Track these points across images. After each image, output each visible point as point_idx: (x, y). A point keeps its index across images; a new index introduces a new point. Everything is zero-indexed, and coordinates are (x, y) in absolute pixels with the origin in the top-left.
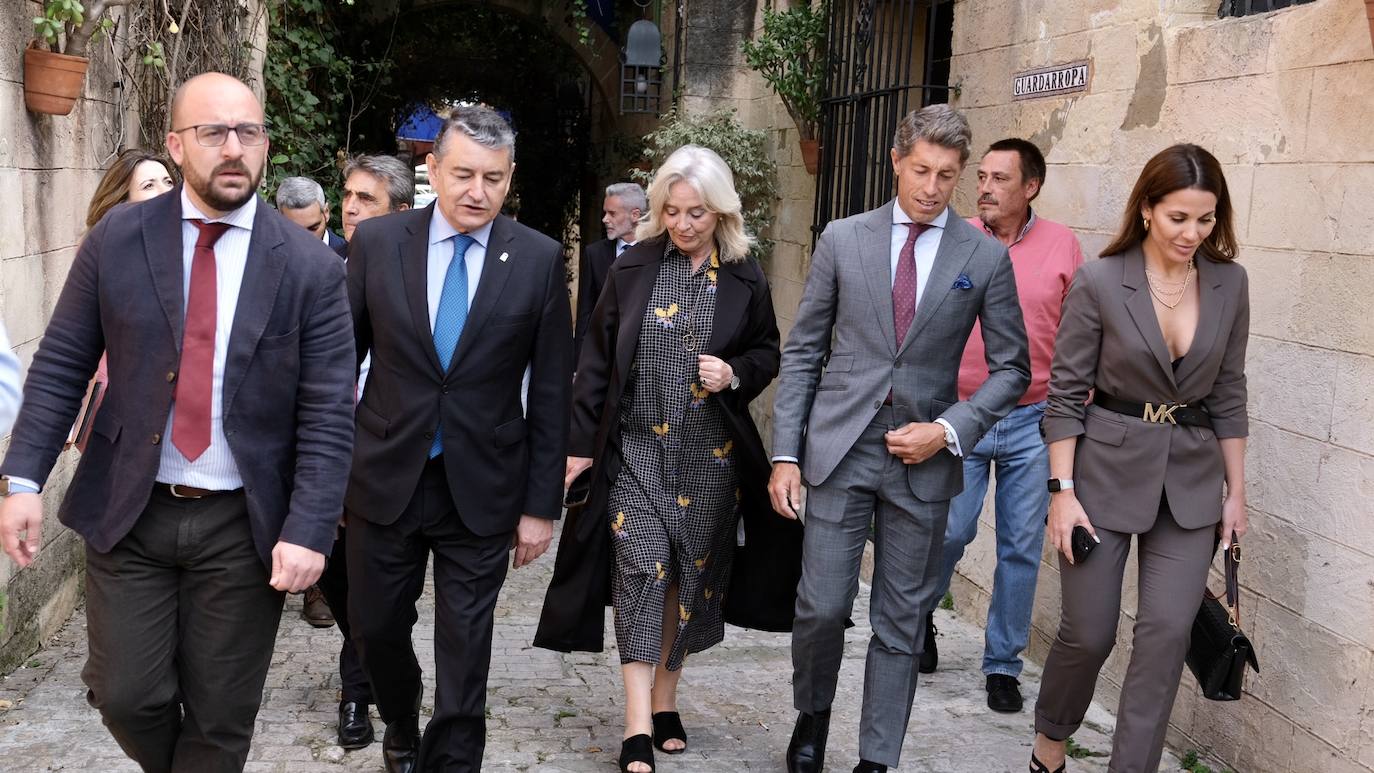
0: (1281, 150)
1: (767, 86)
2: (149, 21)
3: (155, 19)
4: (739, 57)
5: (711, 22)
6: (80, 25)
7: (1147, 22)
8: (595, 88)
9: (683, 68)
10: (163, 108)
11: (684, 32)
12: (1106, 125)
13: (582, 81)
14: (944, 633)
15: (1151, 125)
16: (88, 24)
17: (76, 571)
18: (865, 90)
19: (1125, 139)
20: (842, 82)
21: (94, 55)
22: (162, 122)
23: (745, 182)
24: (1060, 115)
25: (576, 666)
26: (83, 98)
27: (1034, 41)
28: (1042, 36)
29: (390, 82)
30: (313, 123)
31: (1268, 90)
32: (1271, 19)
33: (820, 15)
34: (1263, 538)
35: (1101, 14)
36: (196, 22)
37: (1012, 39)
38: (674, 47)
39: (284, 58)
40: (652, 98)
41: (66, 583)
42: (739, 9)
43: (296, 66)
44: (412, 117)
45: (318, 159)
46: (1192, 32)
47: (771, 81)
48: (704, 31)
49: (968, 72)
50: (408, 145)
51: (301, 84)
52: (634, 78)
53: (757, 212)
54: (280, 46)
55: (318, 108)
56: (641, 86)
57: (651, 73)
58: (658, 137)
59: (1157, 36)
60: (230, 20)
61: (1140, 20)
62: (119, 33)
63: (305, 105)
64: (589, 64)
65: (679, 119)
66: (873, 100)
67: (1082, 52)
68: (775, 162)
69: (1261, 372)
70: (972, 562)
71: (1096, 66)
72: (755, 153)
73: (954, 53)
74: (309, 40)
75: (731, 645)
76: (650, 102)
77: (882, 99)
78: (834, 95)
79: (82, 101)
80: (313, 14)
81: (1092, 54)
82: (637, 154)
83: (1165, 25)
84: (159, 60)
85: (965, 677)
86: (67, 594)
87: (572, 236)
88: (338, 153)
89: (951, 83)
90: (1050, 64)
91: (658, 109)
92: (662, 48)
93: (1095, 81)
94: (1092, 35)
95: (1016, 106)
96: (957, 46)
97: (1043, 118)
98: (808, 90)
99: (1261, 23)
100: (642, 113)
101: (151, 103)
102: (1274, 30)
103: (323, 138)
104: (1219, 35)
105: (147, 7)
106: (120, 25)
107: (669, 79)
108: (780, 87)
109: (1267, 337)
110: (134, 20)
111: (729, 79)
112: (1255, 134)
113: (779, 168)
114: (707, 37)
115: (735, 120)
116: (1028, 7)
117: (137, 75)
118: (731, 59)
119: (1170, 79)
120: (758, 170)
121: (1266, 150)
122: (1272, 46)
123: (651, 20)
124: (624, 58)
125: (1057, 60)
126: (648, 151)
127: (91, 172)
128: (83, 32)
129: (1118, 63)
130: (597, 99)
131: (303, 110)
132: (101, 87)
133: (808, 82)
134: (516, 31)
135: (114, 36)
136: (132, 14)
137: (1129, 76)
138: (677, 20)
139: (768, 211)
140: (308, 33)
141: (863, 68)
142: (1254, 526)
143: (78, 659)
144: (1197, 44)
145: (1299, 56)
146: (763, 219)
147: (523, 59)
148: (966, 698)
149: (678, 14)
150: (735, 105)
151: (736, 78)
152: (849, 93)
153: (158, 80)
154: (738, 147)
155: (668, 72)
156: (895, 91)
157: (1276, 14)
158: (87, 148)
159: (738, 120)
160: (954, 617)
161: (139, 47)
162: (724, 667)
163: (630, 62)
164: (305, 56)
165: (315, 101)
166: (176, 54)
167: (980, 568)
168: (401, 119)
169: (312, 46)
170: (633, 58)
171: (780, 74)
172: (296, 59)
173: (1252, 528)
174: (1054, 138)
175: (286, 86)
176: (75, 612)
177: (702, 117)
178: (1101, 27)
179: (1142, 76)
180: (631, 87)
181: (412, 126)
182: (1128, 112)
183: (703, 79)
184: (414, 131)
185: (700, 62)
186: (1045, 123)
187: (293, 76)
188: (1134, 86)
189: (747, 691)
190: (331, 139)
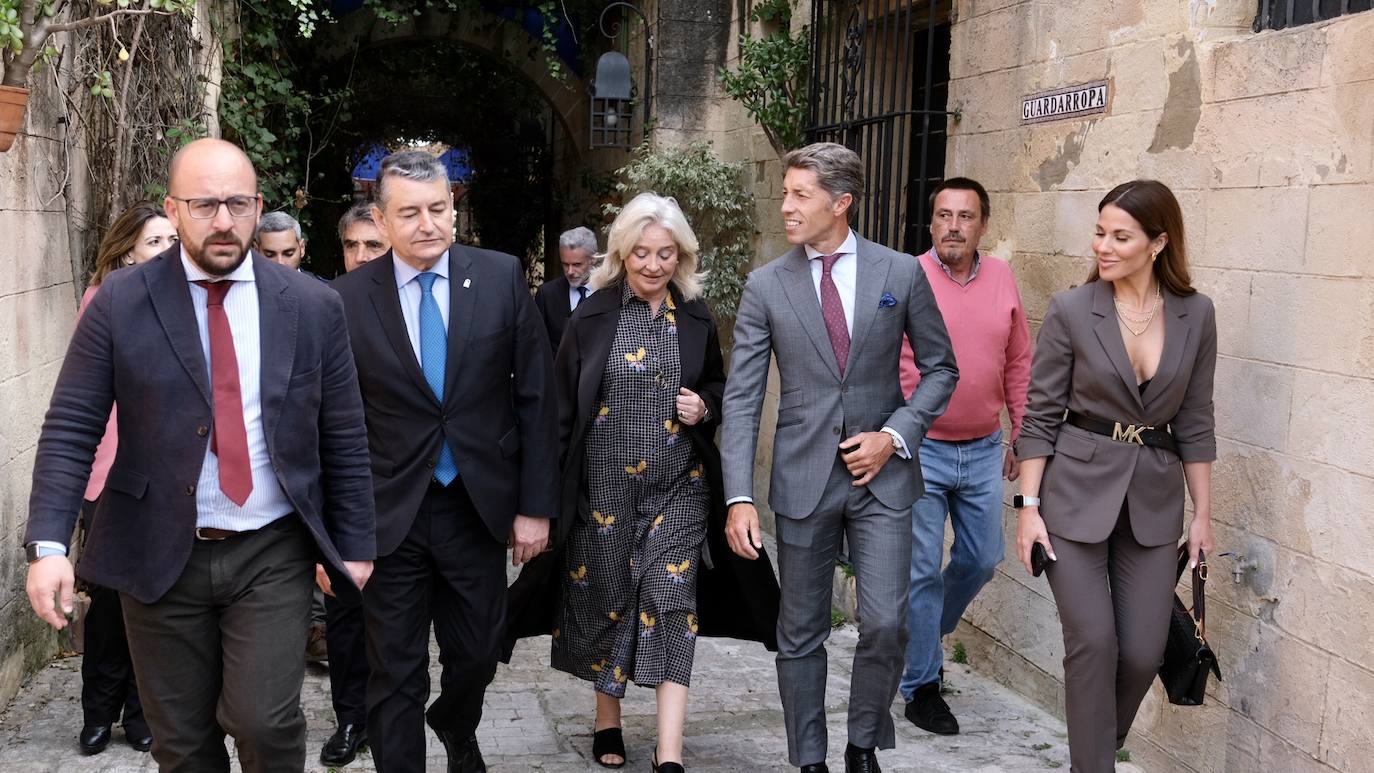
0: (1341, 169)
1: (749, 116)
2: (96, 51)
3: (102, 50)
4: (712, 88)
5: (682, 52)
6: (19, 52)
7: (1176, 37)
8: (558, 123)
9: (654, 100)
10: (112, 145)
11: (655, 64)
12: (1130, 148)
13: (544, 116)
14: (961, 689)
15: (1183, 147)
16: (28, 52)
17: (22, 645)
18: (855, 117)
19: (1153, 161)
20: (830, 110)
21: (37, 88)
22: (112, 160)
23: (723, 217)
24: (1075, 139)
25: (571, 739)
26: (25, 134)
27: (1043, 62)
28: (1053, 55)
29: (350, 118)
30: (270, 161)
31: (1324, 105)
32: (1324, 30)
33: (801, 42)
34: (1334, 593)
35: (1121, 30)
36: (148, 54)
37: (1020, 60)
38: (644, 79)
39: (239, 95)
40: (622, 131)
41: (10, 660)
42: (711, 39)
43: (251, 102)
44: (367, 157)
45: (277, 199)
46: (1230, 46)
47: (753, 110)
48: (676, 62)
49: (968, 96)
50: (363, 186)
51: (257, 122)
52: (603, 111)
53: (736, 248)
54: (234, 81)
55: (274, 145)
56: (611, 119)
57: (621, 105)
58: (630, 171)
59: (1188, 52)
60: (183, 53)
61: (1168, 36)
62: (64, 64)
63: (261, 143)
64: (552, 99)
65: (651, 153)
66: (865, 128)
67: (1100, 72)
68: (752, 195)
69: (1324, 411)
70: (988, 613)
71: (1117, 86)
72: (732, 186)
73: (952, 77)
74: (266, 75)
75: (735, 709)
76: (620, 136)
77: (875, 127)
78: (821, 123)
79: (24, 138)
80: (268, 48)
81: (1112, 73)
82: (606, 190)
83: (1197, 39)
84: (107, 90)
85: (992, 741)
86: (11, 671)
87: (535, 274)
88: (297, 192)
89: (949, 108)
90: (1063, 85)
91: (629, 142)
92: (632, 79)
93: (1117, 103)
94: (1111, 53)
95: (1026, 130)
96: (956, 70)
97: (1056, 142)
98: (790, 119)
99: (1313, 34)
100: (612, 147)
101: (100, 139)
102: (1328, 41)
103: (281, 177)
104: (1262, 48)
105: (93, 37)
106: (65, 55)
107: (640, 111)
108: (762, 117)
109: (1332, 372)
110: (80, 51)
111: (703, 111)
112: (1308, 153)
113: (757, 201)
114: (679, 68)
115: (711, 152)
116: (1036, 26)
117: (84, 110)
118: (704, 90)
119: (1205, 96)
120: (736, 203)
121: (1323, 170)
122: (1327, 58)
123: (619, 51)
124: (593, 90)
125: (1071, 81)
126: (620, 186)
127: (34, 215)
128: (23, 60)
129: (1142, 82)
130: (559, 135)
131: (259, 148)
132: (45, 123)
133: (791, 111)
134: (476, 68)
135: (58, 67)
136: (77, 45)
137: (1156, 95)
138: (647, 51)
139: (746, 246)
140: (264, 69)
141: (853, 95)
142: (1322, 578)
143: (23, 746)
144: (1236, 59)
145: (1360, 68)
146: (742, 254)
147: (482, 96)
148: (997, 764)
149: (648, 45)
150: (709, 137)
151: (709, 109)
152: (838, 120)
153: (107, 115)
154: (715, 181)
155: (638, 105)
156: (890, 118)
157: (1329, 24)
158: (30, 188)
159: (713, 152)
160: (968, 672)
161: (85, 79)
162: (731, 735)
163: (600, 94)
164: (261, 92)
165: (273, 138)
166: (126, 86)
167: (997, 619)
168: (356, 159)
169: (268, 81)
170: (603, 90)
171: (762, 103)
172: (251, 95)
173: (1320, 581)
174: (1069, 163)
175: (241, 124)
176: (22, 690)
177: (675, 150)
178: (1122, 44)
179: (1172, 96)
180: (602, 120)
181: (367, 166)
182: (1157, 134)
183: (675, 111)
184: (369, 171)
185: (672, 93)
186: (1059, 147)
187: (249, 113)
188: (1163, 106)
189: (760, 762)
190: (289, 178)
